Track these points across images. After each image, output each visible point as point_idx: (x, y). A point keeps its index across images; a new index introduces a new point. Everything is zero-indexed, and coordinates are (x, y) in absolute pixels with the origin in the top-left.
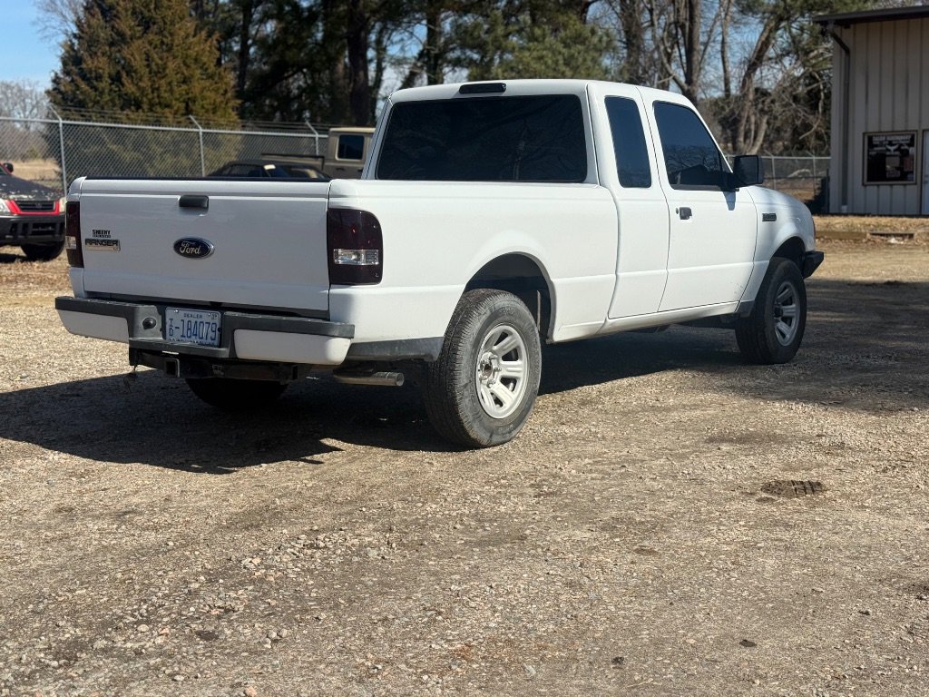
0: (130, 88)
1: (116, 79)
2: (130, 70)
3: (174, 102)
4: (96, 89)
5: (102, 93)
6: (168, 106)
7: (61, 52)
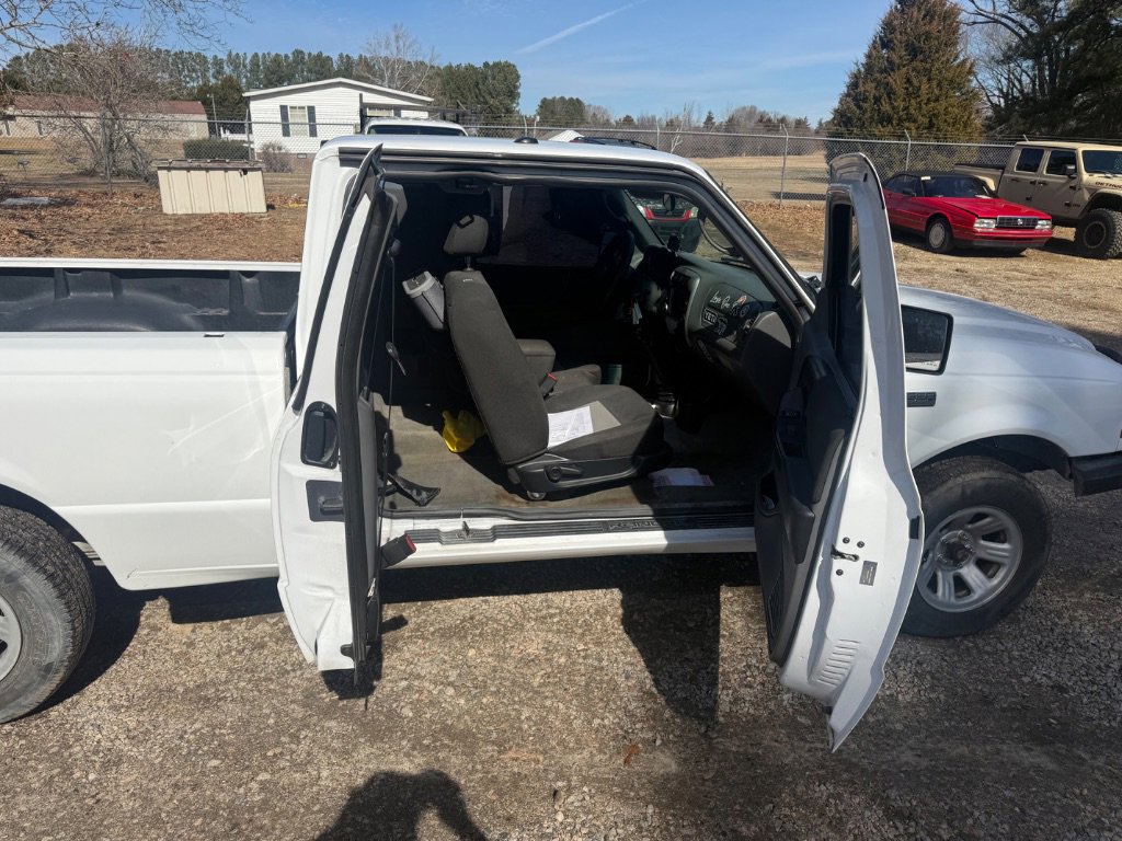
0: (886, 107)
1: (877, 100)
2: (890, 93)
3: (920, 117)
4: (860, 107)
5: (864, 112)
6: (915, 121)
7: (848, 80)
